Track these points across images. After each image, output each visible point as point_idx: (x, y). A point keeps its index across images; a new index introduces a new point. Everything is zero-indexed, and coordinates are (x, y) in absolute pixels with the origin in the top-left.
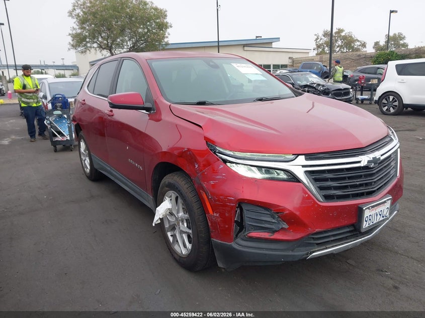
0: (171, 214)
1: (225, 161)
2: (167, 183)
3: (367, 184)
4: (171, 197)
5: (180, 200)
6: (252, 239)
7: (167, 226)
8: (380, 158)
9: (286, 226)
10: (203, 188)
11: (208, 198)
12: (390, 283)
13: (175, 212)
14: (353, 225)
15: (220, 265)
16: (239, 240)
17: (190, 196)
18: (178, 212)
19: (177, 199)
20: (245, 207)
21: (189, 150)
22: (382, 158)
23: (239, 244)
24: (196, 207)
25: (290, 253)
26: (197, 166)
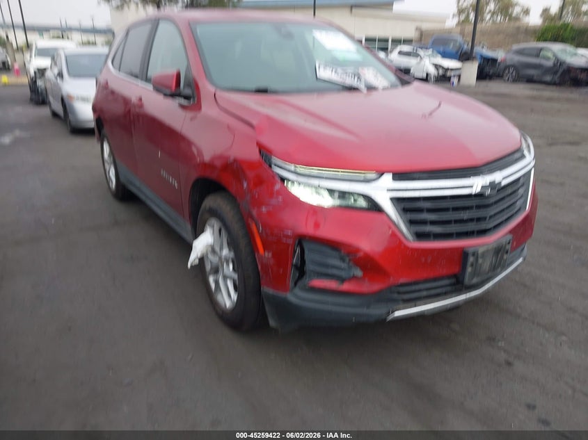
0: (213, 251)
1: (283, 179)
2: (208, 207)
3: (479, 220)
4: (213, 227)
5: (223, 232)
6: (314, 290)
7: (208, 267)
8: (500, 183)
9: (359, 273)
10: (251, 217)
11: (258, 229)
12: (502, 356)
13: (217, 249)
14: (455, 276)
15: (272, 323)
16: (297, 291)
17: (236, 227)
18: (221, 249)
19: (220, 231)
20: (306, 246)
21: (235, 160)
22: (504, 183)
23: (296, 296)
24: (243, 243)
25: (364, 311)
26: (245, 185)
